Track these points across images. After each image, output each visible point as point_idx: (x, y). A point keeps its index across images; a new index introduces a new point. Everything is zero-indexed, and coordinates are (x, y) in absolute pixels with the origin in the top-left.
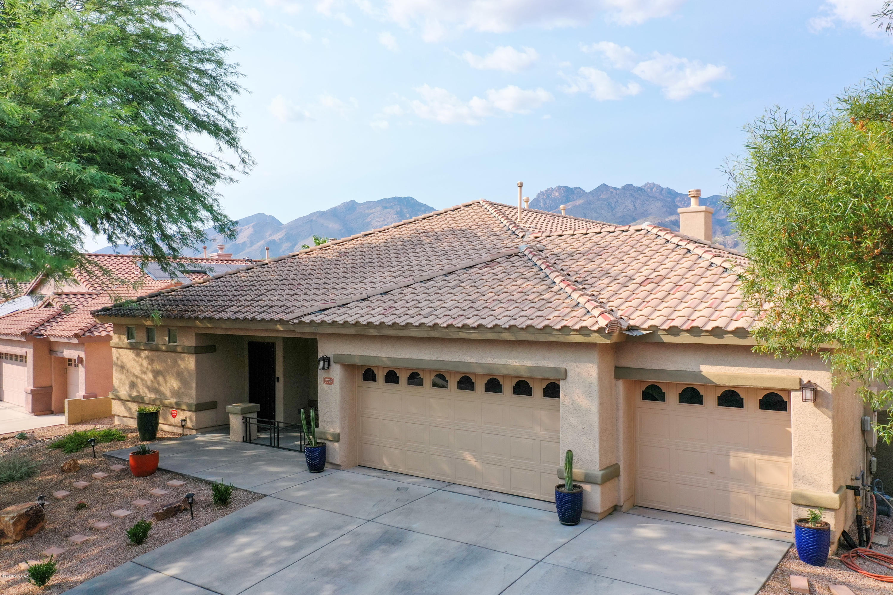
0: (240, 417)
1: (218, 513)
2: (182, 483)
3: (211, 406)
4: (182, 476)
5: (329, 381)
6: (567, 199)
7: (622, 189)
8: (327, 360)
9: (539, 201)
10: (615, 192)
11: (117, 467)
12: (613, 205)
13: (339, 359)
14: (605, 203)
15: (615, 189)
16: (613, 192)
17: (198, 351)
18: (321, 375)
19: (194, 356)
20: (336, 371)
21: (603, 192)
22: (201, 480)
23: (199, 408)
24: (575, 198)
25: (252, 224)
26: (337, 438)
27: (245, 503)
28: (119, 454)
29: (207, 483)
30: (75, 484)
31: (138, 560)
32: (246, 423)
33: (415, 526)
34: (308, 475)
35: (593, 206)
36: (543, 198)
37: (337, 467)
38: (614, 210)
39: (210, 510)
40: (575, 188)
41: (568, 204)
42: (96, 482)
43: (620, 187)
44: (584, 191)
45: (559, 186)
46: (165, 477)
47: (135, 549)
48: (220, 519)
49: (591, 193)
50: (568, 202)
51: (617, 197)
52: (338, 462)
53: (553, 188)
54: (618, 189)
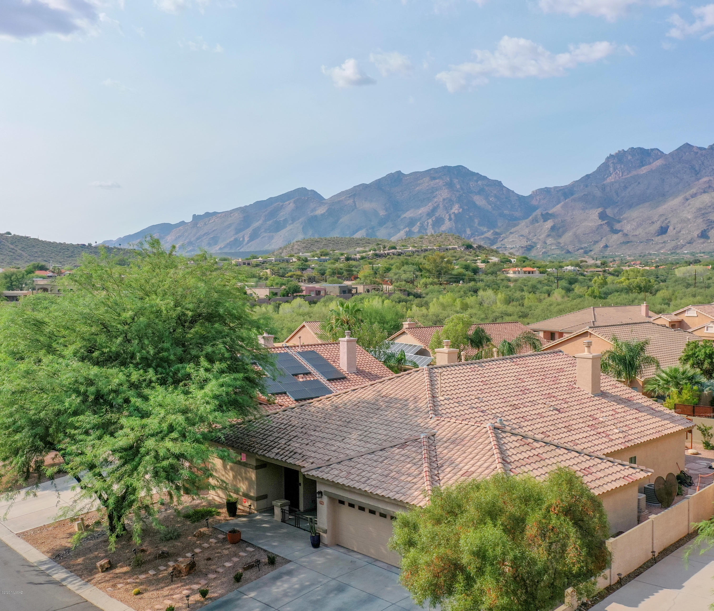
0: (280, 509)
1: (270, 569)
2: (253, 550)
3: (264, 497)
4: (253, 546)
5: (322, 503)
6: (642, 162)
7: (709, 149)
8: (320, 493)
9: (609, 166)
10: (700, 152)
11: (221, 536)
12: (697, 168)
13: (327, 493)
14: (687, 166)
15: (701, 149)
16: (698, 152)
17: (257, 468)
18: (318, 500)
19: (255, 471)
20: (325, 499)
21: (685, 153)
22: (262, 549)
23: (258, 499)
24: (651, 160)
25: (294, 200)
26: (325, 532)
27: (282, 564)
28: (220, 527)
29: (265, 551)
30: (203, 545)
31: (239, 589)
32: (283, 512)
33: (352, 583)
34: (312, 549)
35: (672, 170)
36: (613, 163)
37: (326, 546)
38: (698, 173)
39: (266, 567)
40: (652, 150)
41: (643, 168)
42: (213, 545)
43: (706, 147)
44: (663, 153)
45: (633, 148)
46: (245, 545)
47: (237, 584)
48: (271, 572)
49: (671, 154)
50: (643, 166)
51: (702, 158)
52: (326, 543)
53: (626, 150)
54: (705, 149)
